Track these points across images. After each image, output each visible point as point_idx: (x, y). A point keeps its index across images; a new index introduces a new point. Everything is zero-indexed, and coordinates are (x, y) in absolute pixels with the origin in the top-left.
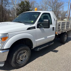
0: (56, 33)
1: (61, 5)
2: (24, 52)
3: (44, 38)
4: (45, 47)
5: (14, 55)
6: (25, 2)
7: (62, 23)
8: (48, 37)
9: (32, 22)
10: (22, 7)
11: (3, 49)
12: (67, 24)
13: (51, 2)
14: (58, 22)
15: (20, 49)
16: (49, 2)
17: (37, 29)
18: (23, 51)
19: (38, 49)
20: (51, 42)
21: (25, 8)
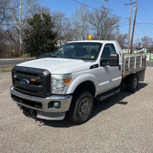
0: (122, 75)
1: (114, 24)
2: (86, 102)
3: (108, 82)
4: (108, 96)
5: (77, 103)
6: (41, 16)
7: (131, 58)
8: (113, 80)
9: (93, 57)
10: (35, 27)
11: (67, 95)
12: (137, 61)
13: (95, 15)
14: (125, 57)
15: (83, 96)
16: (91, 16)
17: (100, 67)
18: (85, 100)
19: (102, 98)
20: (116, 89)
21: (41, 27)
